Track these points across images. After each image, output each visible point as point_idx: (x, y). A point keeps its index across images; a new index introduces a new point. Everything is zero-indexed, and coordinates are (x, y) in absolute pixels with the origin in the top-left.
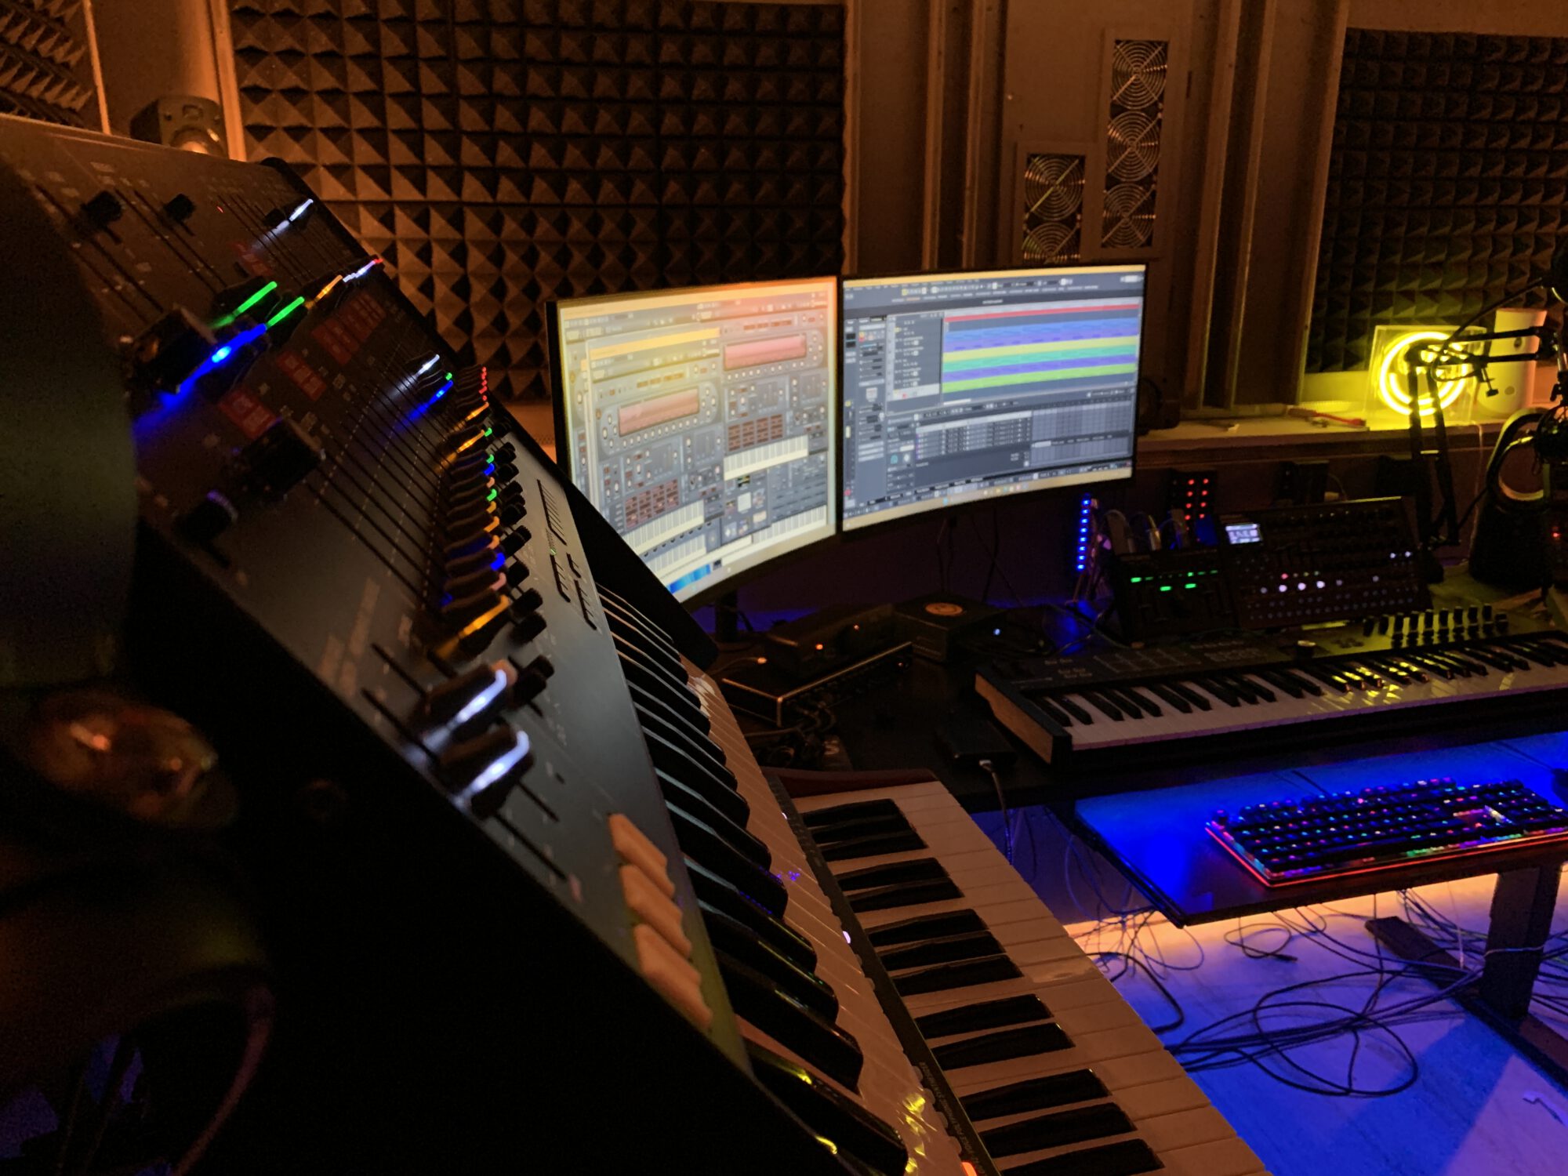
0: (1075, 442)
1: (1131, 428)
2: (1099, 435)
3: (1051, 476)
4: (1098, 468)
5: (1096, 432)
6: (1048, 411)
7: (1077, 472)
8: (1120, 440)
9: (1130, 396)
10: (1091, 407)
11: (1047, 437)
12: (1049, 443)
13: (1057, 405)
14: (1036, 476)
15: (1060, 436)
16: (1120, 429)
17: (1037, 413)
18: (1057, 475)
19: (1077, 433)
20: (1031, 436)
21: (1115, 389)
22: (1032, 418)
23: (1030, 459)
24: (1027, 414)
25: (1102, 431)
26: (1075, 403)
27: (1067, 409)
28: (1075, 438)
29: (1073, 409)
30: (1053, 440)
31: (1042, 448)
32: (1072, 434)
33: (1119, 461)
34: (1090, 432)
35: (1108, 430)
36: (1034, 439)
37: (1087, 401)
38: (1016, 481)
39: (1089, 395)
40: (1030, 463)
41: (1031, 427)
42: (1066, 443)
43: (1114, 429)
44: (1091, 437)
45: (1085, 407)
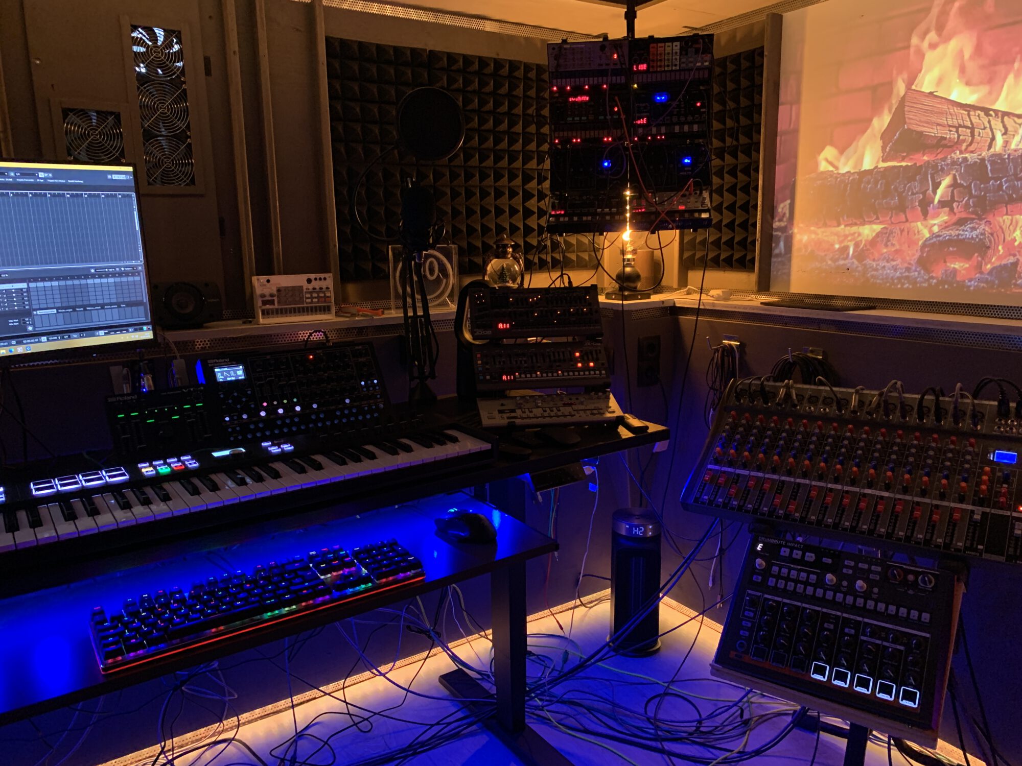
0: (85, 310)
1: (146, 299)
2: (111, 304)
3: (63, 338)
4: (115, 332)
5: (107, 301)
6: (48, 284)
7: (94, 336)
8: (134, 308)
9: (139, 273)
10: (97, 281)
11: (52, 306)
12: (55, 311)
13: (58, 279)
14: (44, 339)
15: (64, 305)
16: (133, 299)
17: (32, 285)
18: (69, 337)
19: (85, 303)
20: (30, 305)
21: (120, 267)
22: (29, 288)
23: (33, 325)
24: (23, 285)
25: (114, 301)
26: (79, 277)
27: (70, 283)
28: (84, 308)
29: (76, 282)
30: (58, 309)
31: (46, 315)
32: (81, 303)
33: (138, 326)
34: (100, 302)
35: (121, 300)
36: (34, 307)
37: (93, 276)
38: (19, 343)
39: (93, 271)
40: (34, 327)
41: (29, 296)
42: (74, 310)
43: (127, 300)
44: (103, 306)
45: (90, 281)
